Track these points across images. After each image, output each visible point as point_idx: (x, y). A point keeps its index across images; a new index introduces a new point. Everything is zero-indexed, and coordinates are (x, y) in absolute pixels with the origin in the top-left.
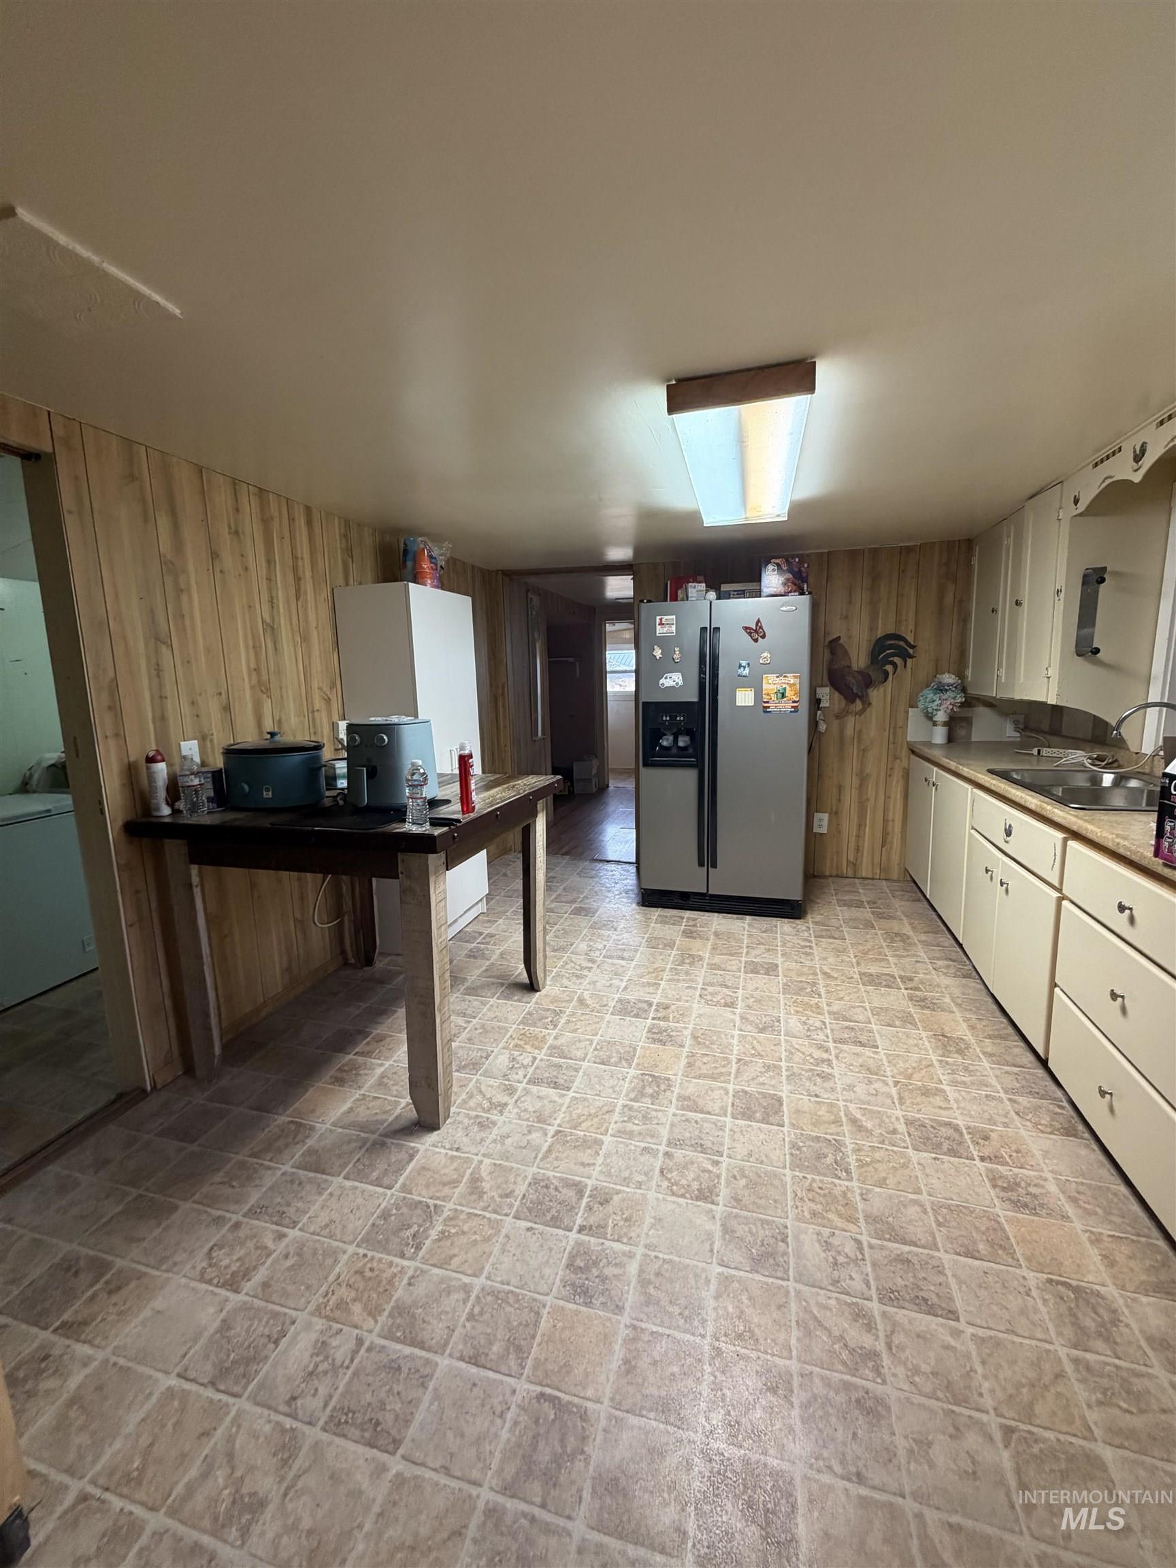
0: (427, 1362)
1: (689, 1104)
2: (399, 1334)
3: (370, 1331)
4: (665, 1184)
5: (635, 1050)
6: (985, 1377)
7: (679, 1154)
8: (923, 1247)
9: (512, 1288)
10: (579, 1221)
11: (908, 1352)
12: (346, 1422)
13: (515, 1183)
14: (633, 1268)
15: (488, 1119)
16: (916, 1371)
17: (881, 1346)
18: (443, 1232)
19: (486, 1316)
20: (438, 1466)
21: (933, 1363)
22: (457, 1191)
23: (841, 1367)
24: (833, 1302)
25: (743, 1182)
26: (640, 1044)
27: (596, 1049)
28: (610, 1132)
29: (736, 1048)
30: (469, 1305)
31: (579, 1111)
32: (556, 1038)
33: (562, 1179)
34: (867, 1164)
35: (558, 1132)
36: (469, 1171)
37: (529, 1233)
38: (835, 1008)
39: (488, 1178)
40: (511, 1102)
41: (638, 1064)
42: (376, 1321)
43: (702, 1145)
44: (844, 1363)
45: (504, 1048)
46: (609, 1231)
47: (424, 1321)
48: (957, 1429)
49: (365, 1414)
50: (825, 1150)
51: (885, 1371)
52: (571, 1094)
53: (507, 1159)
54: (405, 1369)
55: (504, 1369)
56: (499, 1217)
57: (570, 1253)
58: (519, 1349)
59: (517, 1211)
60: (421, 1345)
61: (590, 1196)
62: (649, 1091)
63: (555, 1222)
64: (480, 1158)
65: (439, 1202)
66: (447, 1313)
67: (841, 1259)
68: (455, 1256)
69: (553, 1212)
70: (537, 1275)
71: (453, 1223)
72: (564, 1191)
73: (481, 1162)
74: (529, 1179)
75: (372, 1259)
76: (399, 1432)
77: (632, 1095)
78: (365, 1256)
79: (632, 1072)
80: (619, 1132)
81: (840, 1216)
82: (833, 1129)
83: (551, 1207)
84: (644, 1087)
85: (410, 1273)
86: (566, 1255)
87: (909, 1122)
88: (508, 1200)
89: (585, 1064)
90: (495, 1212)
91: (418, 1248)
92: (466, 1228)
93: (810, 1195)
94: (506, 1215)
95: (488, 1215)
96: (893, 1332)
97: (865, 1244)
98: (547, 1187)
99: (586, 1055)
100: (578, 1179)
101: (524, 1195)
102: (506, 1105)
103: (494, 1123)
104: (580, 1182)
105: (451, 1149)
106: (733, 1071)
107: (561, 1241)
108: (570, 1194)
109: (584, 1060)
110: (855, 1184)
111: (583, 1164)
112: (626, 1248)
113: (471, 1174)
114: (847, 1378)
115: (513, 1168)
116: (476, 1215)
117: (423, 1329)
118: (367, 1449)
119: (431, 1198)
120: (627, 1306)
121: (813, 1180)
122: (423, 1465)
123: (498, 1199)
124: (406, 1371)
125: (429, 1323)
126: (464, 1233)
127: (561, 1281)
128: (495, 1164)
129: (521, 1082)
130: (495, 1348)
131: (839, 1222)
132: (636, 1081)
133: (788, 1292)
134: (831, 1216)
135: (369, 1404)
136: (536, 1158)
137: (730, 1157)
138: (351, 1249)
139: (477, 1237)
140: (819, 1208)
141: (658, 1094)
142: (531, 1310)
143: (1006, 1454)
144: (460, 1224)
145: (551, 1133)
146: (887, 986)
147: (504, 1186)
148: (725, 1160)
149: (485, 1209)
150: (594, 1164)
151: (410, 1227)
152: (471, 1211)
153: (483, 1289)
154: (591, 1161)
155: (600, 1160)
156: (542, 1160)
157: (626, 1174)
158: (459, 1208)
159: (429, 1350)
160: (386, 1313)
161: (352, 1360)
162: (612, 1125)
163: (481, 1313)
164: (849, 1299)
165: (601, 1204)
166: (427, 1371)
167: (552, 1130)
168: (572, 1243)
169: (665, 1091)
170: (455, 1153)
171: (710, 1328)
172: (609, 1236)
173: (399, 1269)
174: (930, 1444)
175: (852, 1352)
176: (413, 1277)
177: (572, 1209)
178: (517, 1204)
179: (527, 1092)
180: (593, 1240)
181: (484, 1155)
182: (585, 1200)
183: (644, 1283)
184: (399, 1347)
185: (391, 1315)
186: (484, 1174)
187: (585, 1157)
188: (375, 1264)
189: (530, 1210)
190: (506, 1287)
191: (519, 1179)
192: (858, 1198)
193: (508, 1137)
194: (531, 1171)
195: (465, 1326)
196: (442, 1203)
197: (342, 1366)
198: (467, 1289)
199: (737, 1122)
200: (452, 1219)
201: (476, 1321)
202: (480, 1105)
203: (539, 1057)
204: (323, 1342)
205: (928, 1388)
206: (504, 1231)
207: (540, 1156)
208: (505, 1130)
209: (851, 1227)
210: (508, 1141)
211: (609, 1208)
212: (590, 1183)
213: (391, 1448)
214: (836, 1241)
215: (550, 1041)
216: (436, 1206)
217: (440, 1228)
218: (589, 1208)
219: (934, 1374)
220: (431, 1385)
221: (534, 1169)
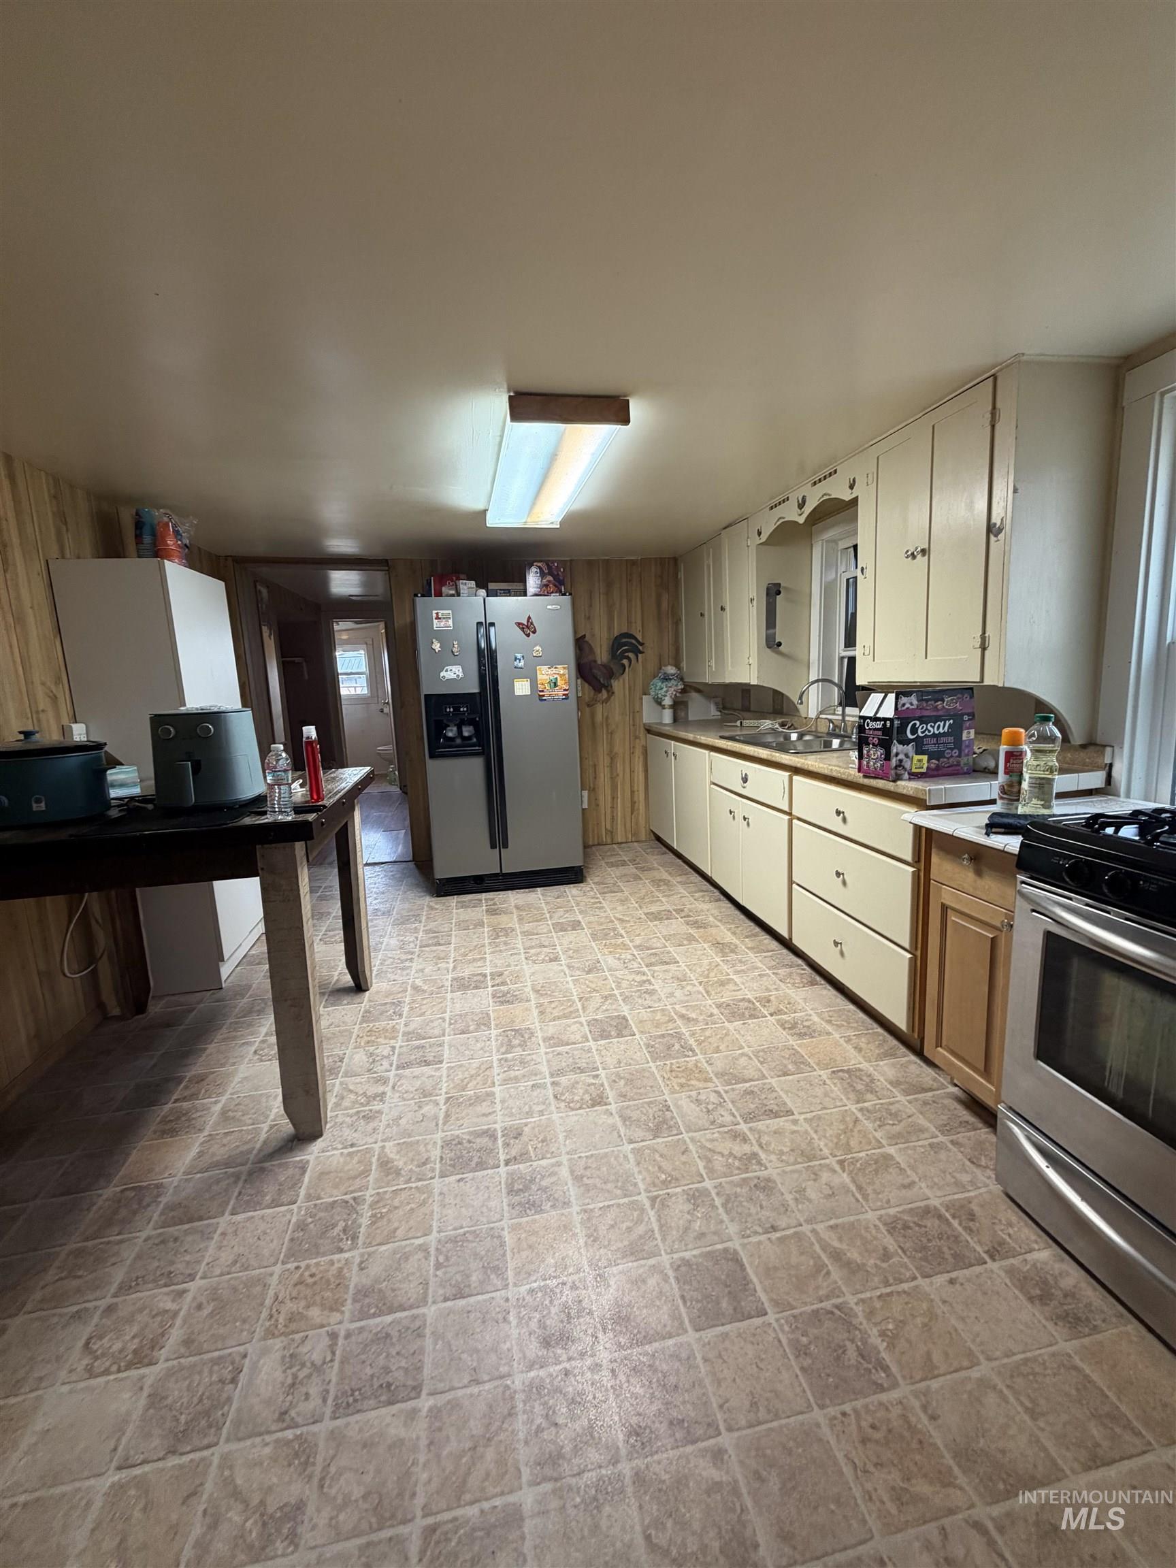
0: (414, 1317)
1: (554, 1041)
2: (372, 1311)
3: (340, 1322)
4: (563, 1105)
5: (488, 1014)
6: (819, 1139)
7: (563, 1080)
8: (758, 1080)
9: (466, 1229)
10: (502, 1157)
11: (773, 1145)
12: (356, 1401)
13: (427, 1151)
14: (564, 1172)
15: (371, 1111)
16: (782, 1153)
17: (756, 1149)
18: (373, 1216)
19: (453, 1260)
20: (466, 1381)
21: (789, 1144)
22: (371, 1178)
23: (737, 1172)
24: (716, 1135)
25: (622, 1082)
26: (491, 1008)
27: (451, 1024)
28: (497, 1083)
29: (574, 990)
30: (432, 1259)
31: (460, 1076)
32: (406, 1025)
33: (470, 1133)
34: (703, 1041)
35: (448, 1099)
36: (374, 1160)
37: (461, 1184)
38: (638, 941)
39: (398, 1157)
40: (388, 1089)
41: (496, 1025)
42: (343, 1312)
43: (579, 1068)
44: (739, 1168)
45: (355, 1048)
46: (532, 1154)
47: (393, 1290)
48: (815, 1174)
49: (372, 1386)
50: (672, 1042)
51: (764, 1161)
52: (445, 1065)
53: (410, 1136)
54: (395, 1334)
55: (490, 1288)
56: (425, 1183)
57: (506, 1183)
58: (496, 1269)
59: (441, 1171)
60: (402, 1308)
61: (503, 1136)
62: (516, 1042)
63: (481, 1166)
64: (381, 1144)
65: (356, 1195)
66: (413, 1273)
67: (710, 1107)
68: (396, 1229)
69: (476, 1159)
70: (485, 1210)
71: (381, 1204)
72: (478, 1140)
73: (383, 1147)
74: (440, 1143)
75: (308, 1267)
76: (415, 1379)
77: (503, 1050)
78: (297, 1268)
79: (494, 1032)
80: (505, 1080)
81: (699, 1080)
82: (671, 1026)
83: (472, 1157)
84: (510, 1041)
85: (358, 1260)
86: (503, 1186)
87: (719, 1006)
88: (428, 1166)
89: (446, 1038)
90: (420, 1180)
91: (354, 1238)
92: (396, 1202)
93: (674, 1074)
94: (432, 1178)
95: (414, 1185)
96: (760, 1137)
97: (722, 1092)
98: (460, 1143)
99: (444, 1030)
100: (486, 1127)
101: (442, 1158)
102: (384, 1093)
103: (380, 1112)
104: (489, 1129)
105: (345, 1148)
106: (580, 1007)
107: (493, 1178)
108: (484, 1141)
109: (444, 1035)
110: (700, 1057)
111: (484, 1115)
112: (553, 1160)
113: (378, 1160)
114: (744, 1176)
115: (418, 1141)
116: (401, 1190)
117: (396, 1296)
118: (390, 1408)
119: (346, 1194)
120: (573, 1199)
121: (671, 1064)
122: (452, 1389)
123: (418, 1170)
124: (397, 1334)
125: (400, 1289)
126: (396, 1208)
127: (509, 1205)
128: (399, 1144)
129: (390, 1071)
130: (474, 1278)
131: (701, 1085)
132: (501, 1038)
133: (685, 1141)
134: (693, 1082)
135: (372, 1376)
136: (437, 1125)
137: (604, 1069)
138: (278, 1269)
139: (413, 1206)
140: (683, 1080)
141: (525, 1042)
142: (493, 1237)
143: (845, 1175)
144: (389, 1202)
145: (442, 1102)
146: (667, 919)
147: (417, 1158)
148: (601, 1072)
149: (407, 1182)
150: (495, 1112)
151: (334, 1226)
152: (394, 1188)
153: (439, 1241)
154: (491, 1111)
155: (498, 1107)
156: (444, 1124)
157: (527, 1108)
158: (381, 1190)
159: (411, 1307)
160: (349, 1301)
161: (333, 1353)
162: (496, 1078)
163: (447, 1259)
164: (726, 1129)
165: (516, 1138)
166: (418, 1323)
167: (441, 1099)
168: (504, 1176)
169: (530, 1038)
170: (351, 1150)
171: (642, 1186)
172: (533, 1158)
173: (343, 1262)
174: (804, 1190)
175: (740, 1159)
176: (362, 1262)
177: (491, 1151)
178: (438, 1166)
179: (400, 1077)
180: (521, 1166)
181: (383, 1141)
182: (500, 1142)
183: (578, 1179)
184: (378, 1320)
185: (355, 1301)
186: (392, 1156)
187: (484, 1108)
188: (314, 1270)
189: (453, 1166)
190: (462, 1231)
191: (429, 1147)
192: (706, 1065)
193: (401, 1118)
194: (438, 1136)
195: (436, 1276)
196: (360, 1194)
197: (324, 1363)
198: (424, 1249)
199: (599, 1043)
200: (378, 1202)
201: (446, 1267)
202: (354, 1103)
203: (398, 1046)
204: (291, 1355)
205: (792, 1159)
206: (436, 1191)
207: (441, 1122)
208: (395, 1113)
209: (710, 1084)
210: (403, 1122)
211: (525, 1138)
212: (497, 1126)
213: (413, 1394)
214: (702, 1097)
215: (402, 1028)
216: (354, 1199)
217: (369, 1214)
218: (506, 1145)
219: (792, 1150)
220: (428, 1331)
221: (440, 1134)
